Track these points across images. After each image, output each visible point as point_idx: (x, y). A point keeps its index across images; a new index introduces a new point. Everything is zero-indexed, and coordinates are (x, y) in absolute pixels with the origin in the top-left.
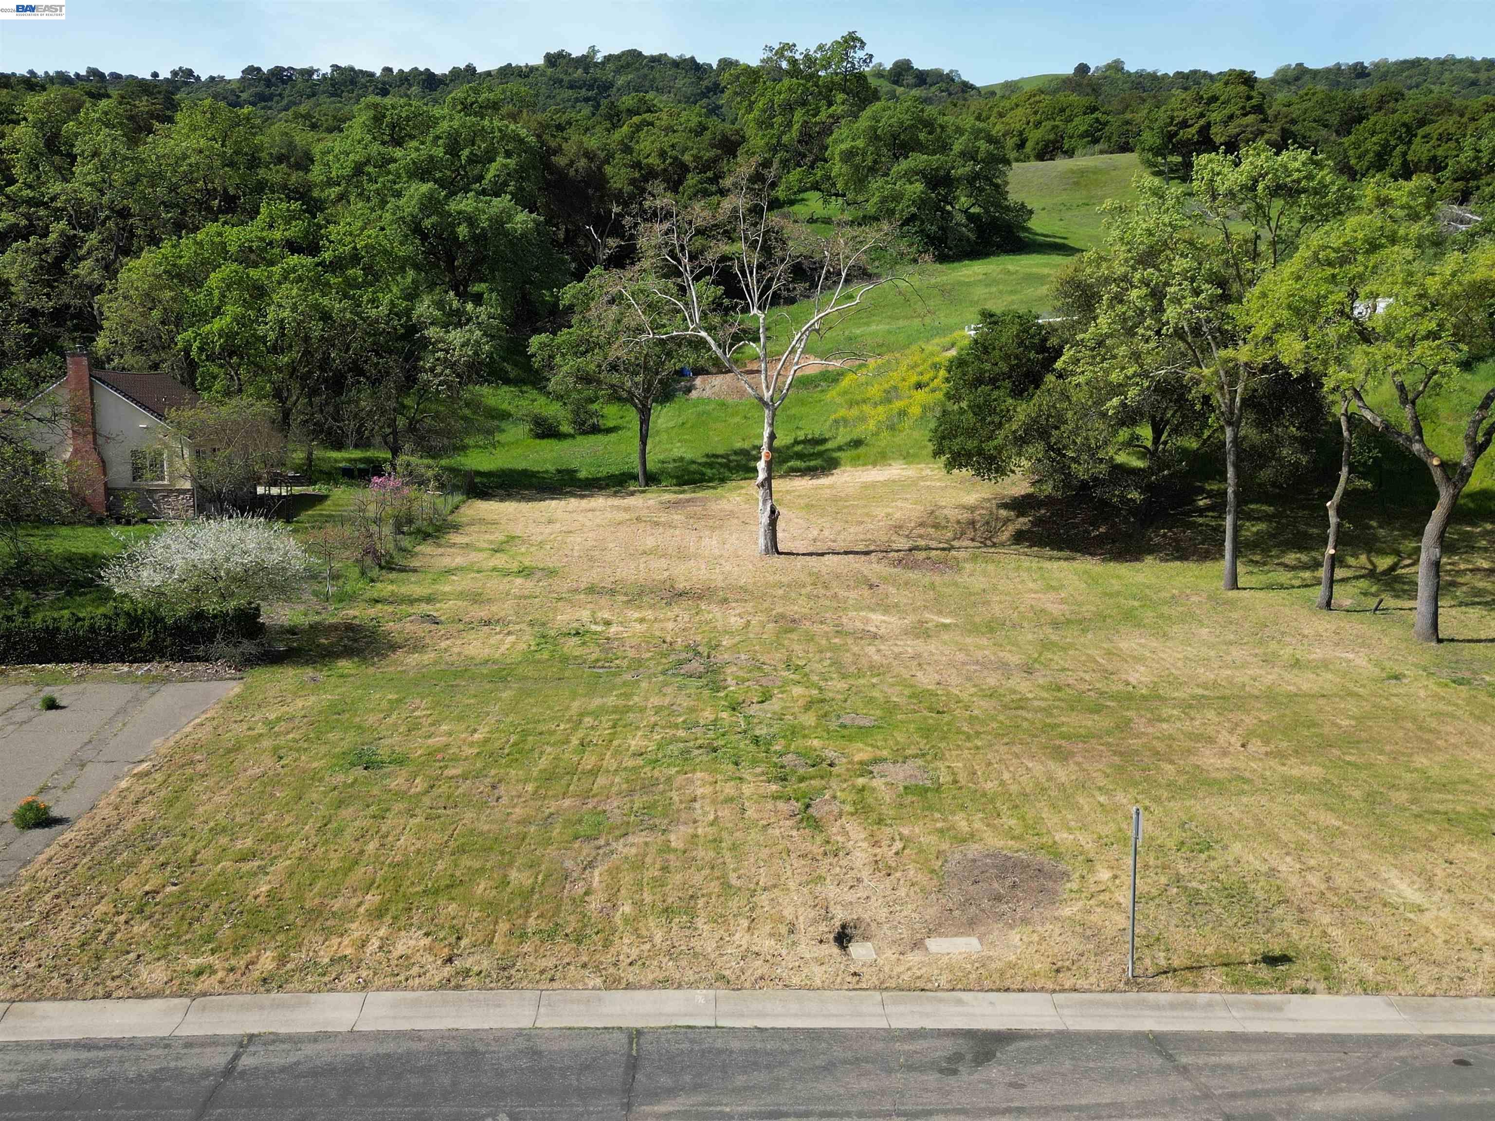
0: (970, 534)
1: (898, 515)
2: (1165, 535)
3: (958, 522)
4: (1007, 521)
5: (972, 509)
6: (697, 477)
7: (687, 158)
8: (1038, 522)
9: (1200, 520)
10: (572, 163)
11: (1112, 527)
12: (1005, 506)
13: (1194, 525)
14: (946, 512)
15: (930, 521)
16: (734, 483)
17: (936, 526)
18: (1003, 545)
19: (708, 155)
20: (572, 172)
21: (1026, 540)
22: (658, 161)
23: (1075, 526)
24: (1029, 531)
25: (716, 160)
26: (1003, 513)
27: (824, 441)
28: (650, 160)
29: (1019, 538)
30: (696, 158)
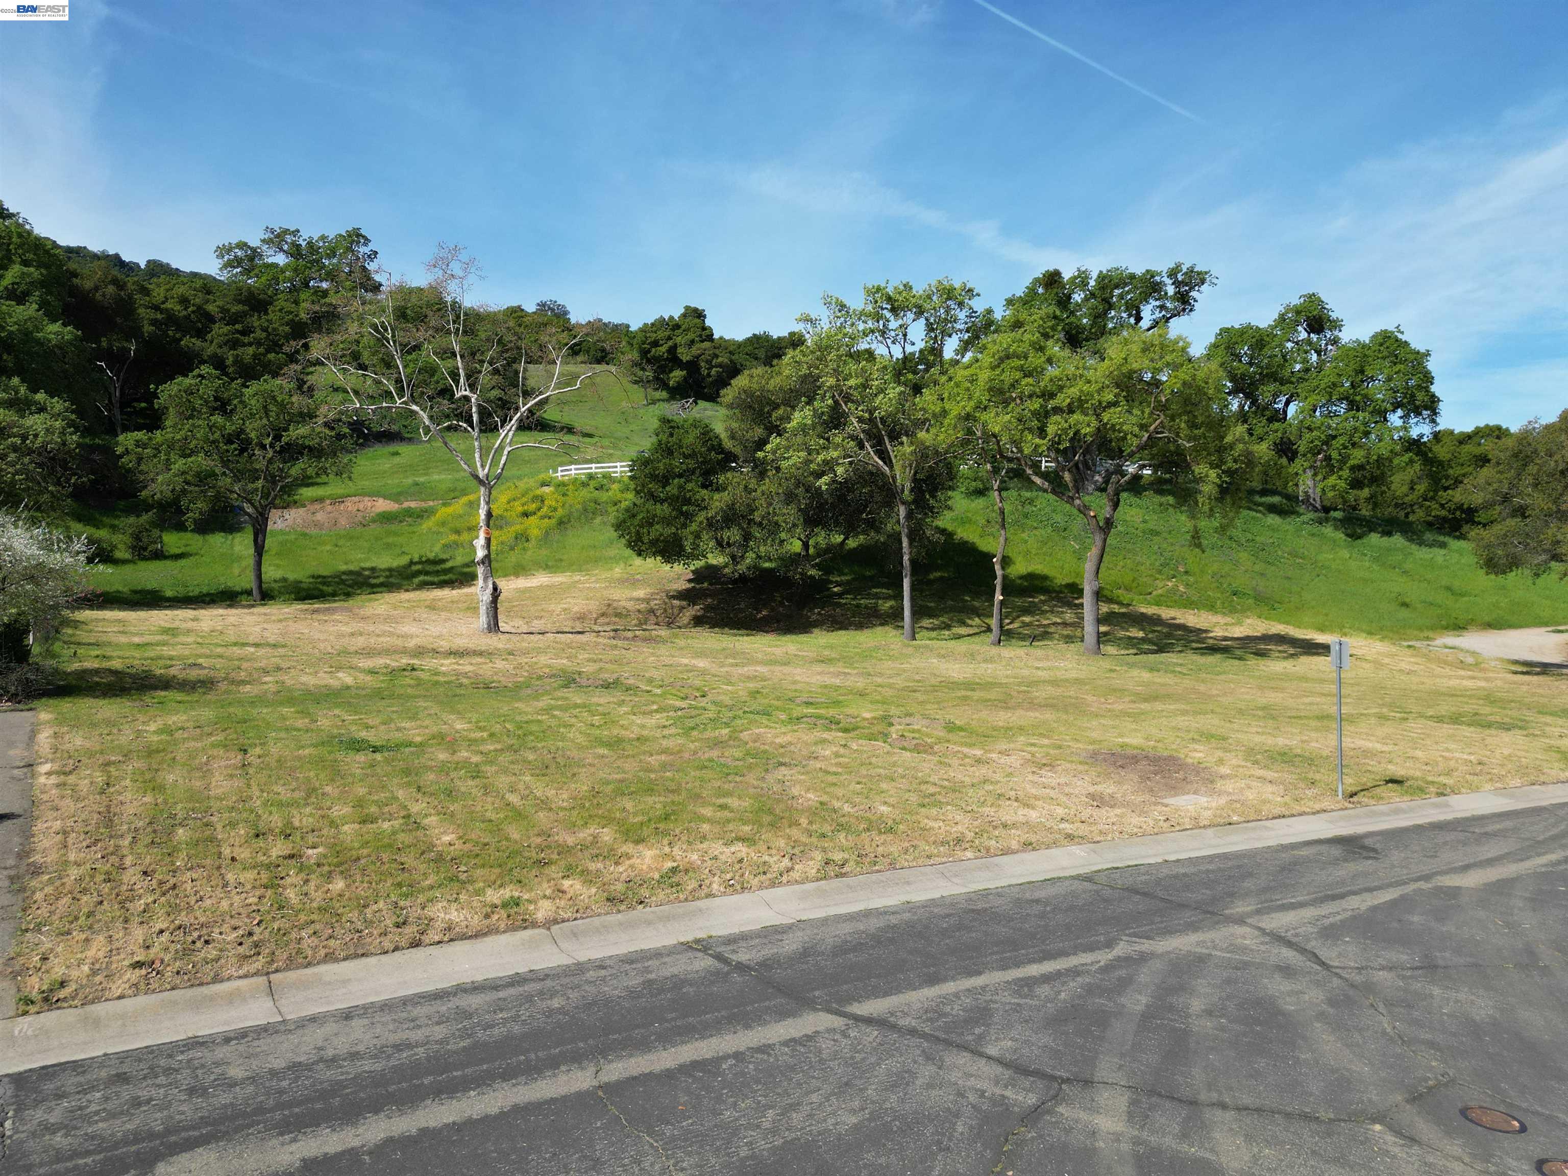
0: (653, 619)
1: (576, 609)
2: (819, 613)
3: (639, 611)
4: (682, 608)
5: (647, 601)
6: (316, 593)
7: (211, 308)
8: (707, 609)
9: (843, 601)
10: (96, 288)
11: (773, 610)
12: (674, 597)
13: (839, 605)
14: (623, 603)
15: (610, 611)
16: (364, 597)
17: (618, 615)
18: (686, 626)
19: (236, 308)
20: (98, 296)
21: (706, 623)
22: (178, 307)
23: (741, 610)
24: (703, 616)
25: (244, 314)
26: (676, 602)
27: (443, 561)
28: (168, 305)
29: (698, 621)
30: (223, 310)
